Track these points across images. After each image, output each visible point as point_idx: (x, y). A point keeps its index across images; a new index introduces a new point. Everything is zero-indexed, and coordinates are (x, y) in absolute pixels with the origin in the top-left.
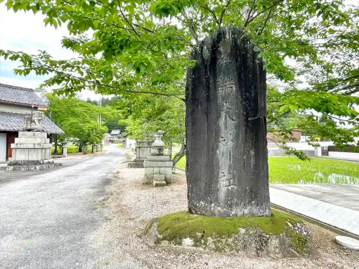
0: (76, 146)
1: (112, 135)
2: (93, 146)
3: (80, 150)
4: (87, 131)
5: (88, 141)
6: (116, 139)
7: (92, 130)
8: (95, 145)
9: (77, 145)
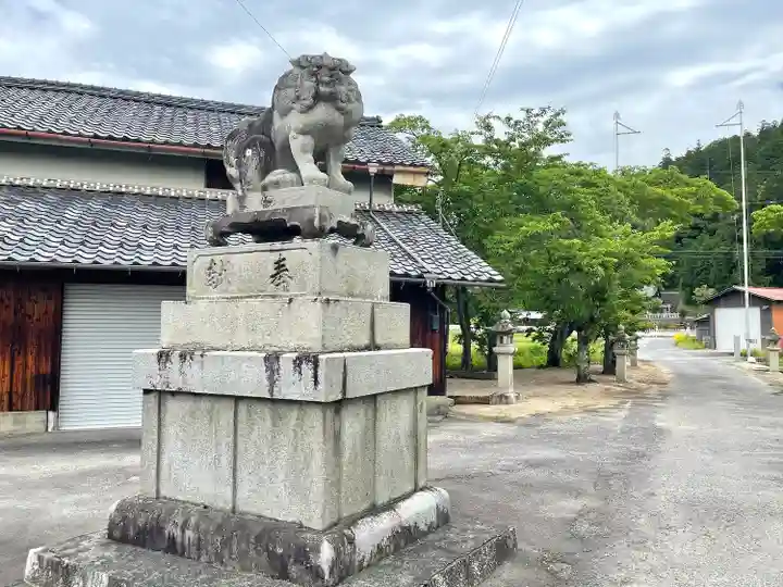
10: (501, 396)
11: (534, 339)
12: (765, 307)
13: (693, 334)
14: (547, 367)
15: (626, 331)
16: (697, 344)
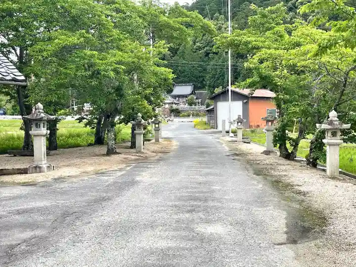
0: (88, 128)
1: (175, 97)
2: (133, 129)
3: (99, 141)
4: (112, 74)
5: (117, 112)
6: (183, 106)
7: (129, 72)
8: (139, 125)
9: (89, 123)
10: (36, 167)
11: (86, 125)
12: (245, 101)
13: (205, 119)
14: (95, 144)
15: (143, 117)
16: (206, 127)
